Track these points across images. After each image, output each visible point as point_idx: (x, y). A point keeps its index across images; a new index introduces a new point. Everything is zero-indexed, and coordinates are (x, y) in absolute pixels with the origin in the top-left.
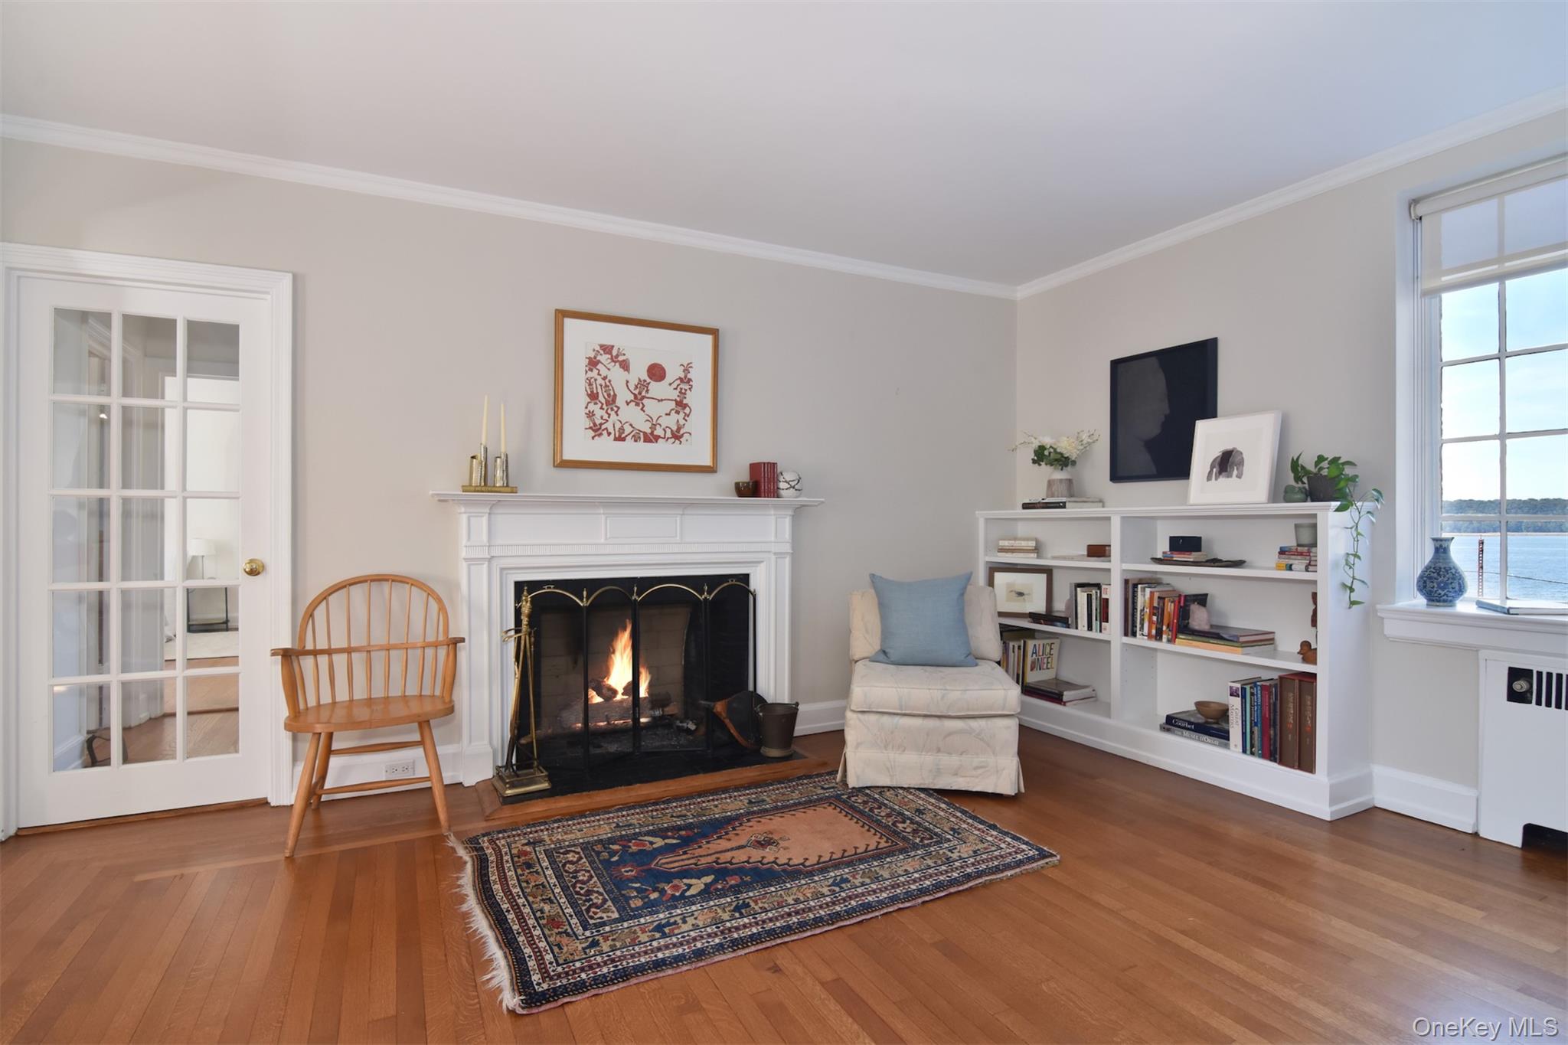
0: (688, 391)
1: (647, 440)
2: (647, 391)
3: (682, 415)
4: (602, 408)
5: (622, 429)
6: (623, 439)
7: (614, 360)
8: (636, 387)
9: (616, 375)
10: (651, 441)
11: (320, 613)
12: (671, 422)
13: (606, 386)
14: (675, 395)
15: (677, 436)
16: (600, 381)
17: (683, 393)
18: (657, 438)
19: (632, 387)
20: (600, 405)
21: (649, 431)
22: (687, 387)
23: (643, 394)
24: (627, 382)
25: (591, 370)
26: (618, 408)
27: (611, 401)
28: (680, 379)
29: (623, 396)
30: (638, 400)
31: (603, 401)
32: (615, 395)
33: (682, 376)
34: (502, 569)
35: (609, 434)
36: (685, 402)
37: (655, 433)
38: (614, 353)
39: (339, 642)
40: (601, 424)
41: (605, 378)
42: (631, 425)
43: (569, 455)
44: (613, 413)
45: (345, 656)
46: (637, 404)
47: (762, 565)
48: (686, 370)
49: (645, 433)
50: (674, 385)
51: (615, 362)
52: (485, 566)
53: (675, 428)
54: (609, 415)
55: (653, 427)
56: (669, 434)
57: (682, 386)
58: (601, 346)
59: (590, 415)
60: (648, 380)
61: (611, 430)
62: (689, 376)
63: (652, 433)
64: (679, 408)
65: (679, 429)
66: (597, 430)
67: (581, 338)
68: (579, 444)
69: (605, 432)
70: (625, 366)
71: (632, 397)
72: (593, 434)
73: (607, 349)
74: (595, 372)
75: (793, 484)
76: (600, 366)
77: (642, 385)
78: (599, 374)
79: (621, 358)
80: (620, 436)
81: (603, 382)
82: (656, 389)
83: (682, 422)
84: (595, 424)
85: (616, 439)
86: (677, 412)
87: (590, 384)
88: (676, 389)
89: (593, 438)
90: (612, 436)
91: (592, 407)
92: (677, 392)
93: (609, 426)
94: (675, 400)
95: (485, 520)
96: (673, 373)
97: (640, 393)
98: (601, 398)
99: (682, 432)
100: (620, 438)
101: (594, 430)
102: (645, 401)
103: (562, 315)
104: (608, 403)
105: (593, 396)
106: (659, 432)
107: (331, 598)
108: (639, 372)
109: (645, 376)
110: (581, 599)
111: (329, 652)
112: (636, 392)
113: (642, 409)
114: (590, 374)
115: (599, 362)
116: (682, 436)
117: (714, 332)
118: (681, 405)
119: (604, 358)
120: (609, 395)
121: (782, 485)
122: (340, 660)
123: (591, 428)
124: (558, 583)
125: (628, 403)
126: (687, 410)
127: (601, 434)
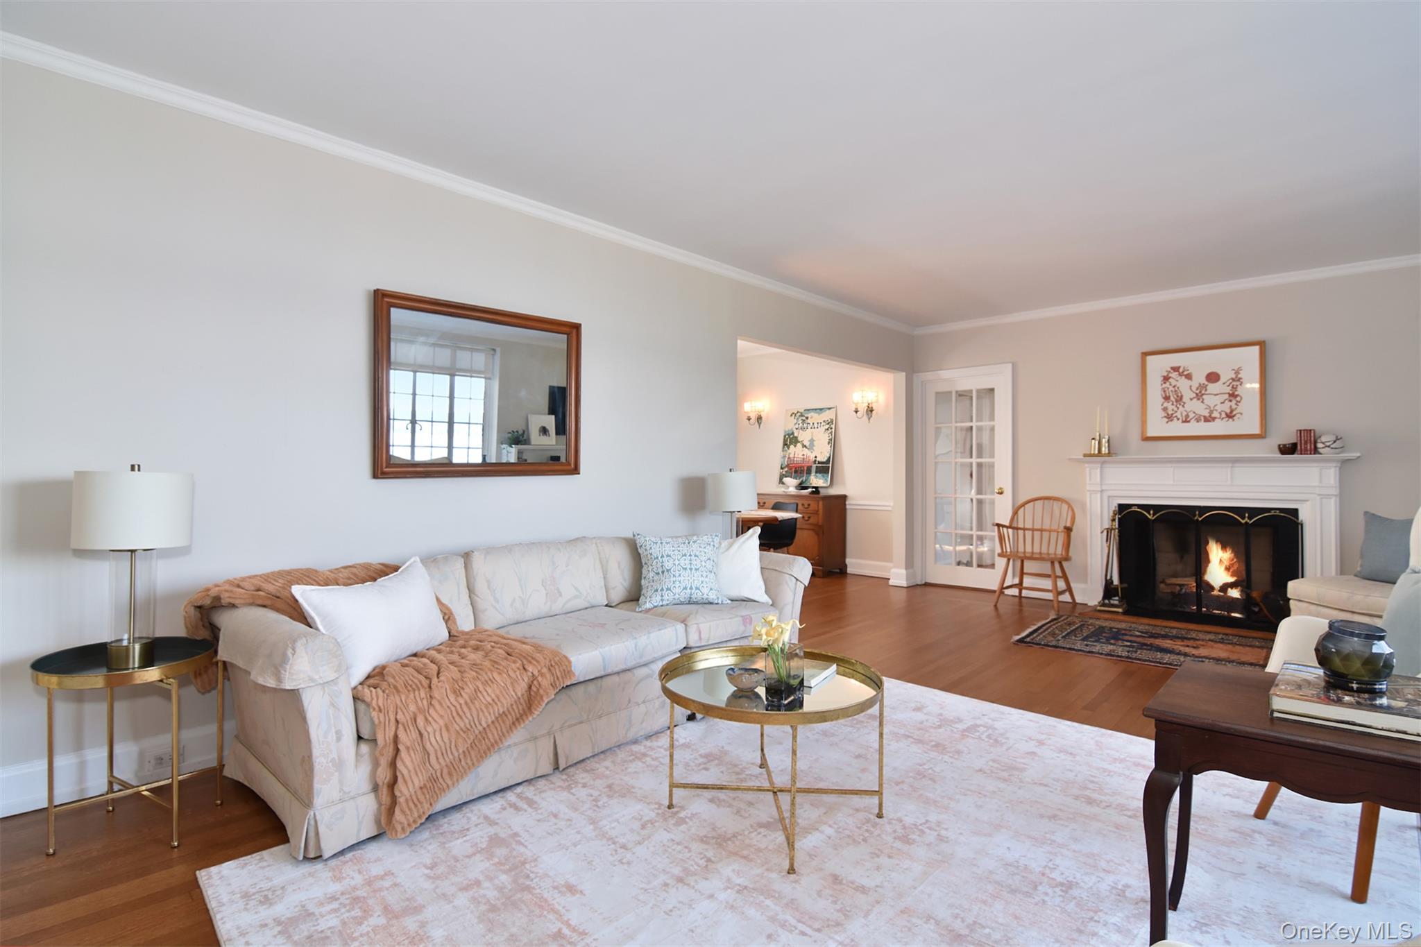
0: (1239, 386)
1: (1206, 420)
2: (1206, 390)
3: (1234, 402)
4: (1173, 404)
5: (1187, 416)
6: (1189, 422)
7: (1181, 375)
8: (1197, 389)
9: (1183, 384)
10: (1209, 421)
11: (1021, 512)
12: (1226, 407)
13: (1176, 391)
14: (1228, 390)
15: (1230, 416)
16: (1171, 388)
17: (1234, 388)
18: (1214, 419)
19: (1194, 389)
20: (1171, 403)
21: (1207, 415)
22: (1238, 383)
23: (1203, 392)
24: (1191, 386)
25: (1165, 383)
26: (1184, 403)
27: (1180, 399)
28: (1233, 380)
29: (1188, 395)
30: (1199, 396)
31: (1174, 400)
32: (1182, 396)
33: (1234, 376)
34: (1109, 497)
35: (1178, 419)
36: (1236, 393)
37: (1213, 415)
38: (1181, 370)
39: (1028, 525)
40: (1172, 414)
41: (1174, 387)
42: (1194, 413)
43: (1150, 434)
44: (1180, 407)
45: (1030, 532)
46: (1199, 399)
47: (1308, 503)
48: (1237, 372)
49: (1205, 417)
50: (1228, 384)
51: (1181, 376)
52: (1099, 495)
53: (1228, 411)
54: (1178, 408)
55: (1211, 412)
56: (1224, 415)
57: (1235, 383)
58: (1172, 368)
59: (1165, 409)
60: (1206, 383)
61: (1179, 416)
62: (1239, 376)
63: (1210, 416)
64: (1231, 398)
65: (1232, 412)
66: (1170, 418)
67: (1158, 365)
68: (1157, 426)
69: (1175, 419)
70: (1189, 377)
71: (1195, 395)
72: (1167, 420)
73: (1176, 369)
74: (1168, 383)
75: (1328, 444)
76: (1171, 380)
77: (1202, 387)
78: (1170, 385)
79: (1186, 373)
80: (1186, 419)
81: (1173, 389)
82: (1212, 388)
83: (1234, 407)
84: (1168, 415)
85: (1183, 422)
86: (1230, 401)
87: (1164, 391)
88: (1229, 386)
89: (1167, 422)
90: (1180, 420)
91: (1165, 405)
92: (1230, 388)
93: (1178, 414)
94: (1229, 393)
95: (1099, 470)
96: (1226, 376)
97: (1200, 392)
98: (1172, 398)
99: (1234, 413)
100: (1186, 421)
101: (1168, 418)
102: (1204, 397)
103: (1145, 354)
104: (1177, 401)
105: (1167, 398)
106: (1215, 414)
107: (1026, 506)
108: (1200, 378)
109: (1204, 381)
110: (1150, 514)
111: (1024, 529)
112: (1198, 392)
113: (1202, 402)
114: (1164, 386)
115: (1170, 377)
116: (1234, 416)
117: (1262, 344)
118: (1233, 396)
119: (1174, 375)
120: (1178, 396)
121: (1319, 445)
122: (1029, 534)
123: (1165, 417)
124: (1139, 506)
125: (1191, 399)
126: (1238, 399)
127: (1172, 420)
